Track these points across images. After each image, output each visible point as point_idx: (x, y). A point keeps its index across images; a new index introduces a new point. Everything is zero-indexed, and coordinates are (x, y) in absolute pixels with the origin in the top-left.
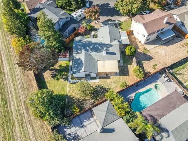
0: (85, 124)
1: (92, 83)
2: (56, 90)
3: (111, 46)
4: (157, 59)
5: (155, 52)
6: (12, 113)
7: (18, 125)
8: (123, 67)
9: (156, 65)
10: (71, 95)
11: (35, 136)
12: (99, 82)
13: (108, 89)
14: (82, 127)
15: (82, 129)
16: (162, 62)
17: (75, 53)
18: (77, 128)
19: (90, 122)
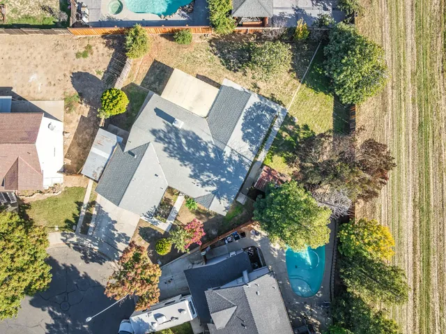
0: (292, 12)
1: (240, 84)
2: (318, 105)
3: (154, 132)
4: (64, 67)
5: (53, 88)
6: (413, 100)
7: (406, 70)
8: (153, 86)
9: (78, 55)
10: (294, 78)
11: (382, 37)
12: (226, 78)
13: (215, 54)
14: (299, 9)
15: (300, 6)
16: (61, 54)
17: (247, 161)
18: (308, 12)
19: (281, 11)
